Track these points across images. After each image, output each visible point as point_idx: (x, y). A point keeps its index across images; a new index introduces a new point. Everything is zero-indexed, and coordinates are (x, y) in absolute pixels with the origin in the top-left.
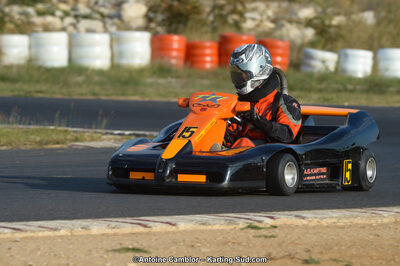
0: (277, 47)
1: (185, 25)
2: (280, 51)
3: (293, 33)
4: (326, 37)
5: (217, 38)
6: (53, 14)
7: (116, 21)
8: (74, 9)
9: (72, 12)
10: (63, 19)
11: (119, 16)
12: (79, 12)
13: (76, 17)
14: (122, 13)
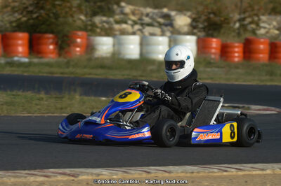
6: (126, 23)
7: (169, 28)
8: (140, 19)
9: (139, 22)
10: (132, 26)
11: (171, 25)
12: (143, 22)
13: (142, 24)
14: (174, 22)
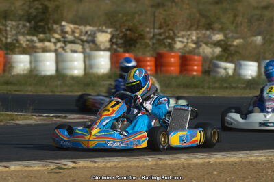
0: (195, 60)
1: (135, 46)
2: (196, 63)
3: (207, 50)
4: (229, 53)
5: (155, 55)
6: (49, 41)
7: (91, 44)
8: (64, 37)
9: (62, 39)
10: (55, 44)
11: (93, 42)
12: (66, 40)
13: (65, 42)
14: (96, 39)
